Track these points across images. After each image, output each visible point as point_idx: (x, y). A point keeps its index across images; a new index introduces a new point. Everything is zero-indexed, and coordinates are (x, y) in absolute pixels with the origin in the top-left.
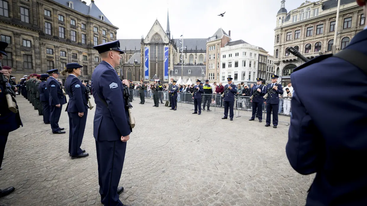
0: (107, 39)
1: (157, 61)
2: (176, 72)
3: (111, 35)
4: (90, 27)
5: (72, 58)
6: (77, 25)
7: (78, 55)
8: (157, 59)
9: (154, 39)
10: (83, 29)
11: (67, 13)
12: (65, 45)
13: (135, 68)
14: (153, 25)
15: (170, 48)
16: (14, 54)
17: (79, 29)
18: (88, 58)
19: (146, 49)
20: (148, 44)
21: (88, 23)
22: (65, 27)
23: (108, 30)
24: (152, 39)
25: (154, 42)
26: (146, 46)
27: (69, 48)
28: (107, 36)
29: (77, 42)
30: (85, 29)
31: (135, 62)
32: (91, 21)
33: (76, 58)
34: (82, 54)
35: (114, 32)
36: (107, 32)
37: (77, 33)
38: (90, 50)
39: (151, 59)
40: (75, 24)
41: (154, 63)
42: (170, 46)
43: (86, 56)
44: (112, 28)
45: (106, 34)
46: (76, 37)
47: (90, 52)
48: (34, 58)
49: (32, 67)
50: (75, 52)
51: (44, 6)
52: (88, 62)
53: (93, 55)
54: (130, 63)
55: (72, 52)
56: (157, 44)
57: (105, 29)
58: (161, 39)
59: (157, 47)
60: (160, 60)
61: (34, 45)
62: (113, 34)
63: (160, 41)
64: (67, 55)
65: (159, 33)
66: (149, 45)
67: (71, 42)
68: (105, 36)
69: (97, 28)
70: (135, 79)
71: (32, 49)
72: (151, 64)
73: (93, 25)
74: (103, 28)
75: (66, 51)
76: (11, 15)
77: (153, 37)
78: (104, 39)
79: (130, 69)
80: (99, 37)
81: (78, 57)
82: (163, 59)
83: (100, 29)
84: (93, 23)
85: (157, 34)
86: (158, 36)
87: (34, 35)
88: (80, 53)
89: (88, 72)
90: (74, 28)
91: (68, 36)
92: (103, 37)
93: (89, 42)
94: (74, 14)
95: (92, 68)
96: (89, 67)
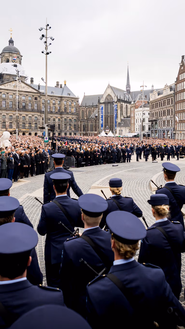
0: (72, 107)
1: (109, 116)
2: (122, 124)
3: (74, 103)
4: (62, 102)
5: (53, 121)
6: (56, 103)
7: (56, 119)
8: (109, 114)
9: (107, 99)
10: (59, 104)
11: (52, 98)
12: (50, 115)
13: (95, 121)
14: (107, 88)
15: (118, 105)
16: (32, 123)
17: (57, 104)
18: (61, 120)
19: (101, 107)
20: (102, 103)
21: (61, 100)
22: (50, 105)
23: (73, 101)
24: (106, 99)
25: (107, 101)
26: (101, 105)
27: (51, 116)
28: (72, 105)
29: (56, 111)
30: (60, 104)
31: (95, 116)
32: (63, 99)
33: (55, 121)
34: (58, 118)
35: (76, 101)
36: (72, 102)
37: (56, 107)
38: (62, 115)
39: (105, 115)
40: (55, 102)
41: (107, 117)
42: (118, 104)
43: (60, 119)
44: (75, 99)
45: (71, 104)
46: (55, 109)
47: (62, 116)
48: (38, 124)
49: (37, 128)
50: (54, 117)
51: (42, 98)
52: (60, 122)
53: (63, 118)
54: (92, 118)
55: (53, 118)
56: (109, 103)
57: (71, 101)
58: (112, 98)
59: (109, 105)
60: (111, 114)
61: (38, 119)
62: (76, 102)
63: (111, 101)
64: (50, 120)
65: (110, 94)
66: (104, 104)
67: (52, 113)
68: (70, 105)
69: (66, 101)
70: (95, 130)
71: (38, 120)
72: (105, 117)
73: (64, 101)
74: (69, 101)
75: (50, 118)
76: (32, 108)
77: (106, 97)
78: (70, 107)
79: (92, 122)
80: (67, 106)
81: (55, 120)
82: (113, 114)
83: (68, 102)
84: (63, 100)
85: (109, 95)
86: (110, 97)
87: (38, 114)
88: (57, 117)
89: (60, 128)
90: (54, 105)
91: (52, 110)
92: (69, 106)
93: (61, 110)
94: (54, 97)
95: (62, 125)
96: (61, 125)
